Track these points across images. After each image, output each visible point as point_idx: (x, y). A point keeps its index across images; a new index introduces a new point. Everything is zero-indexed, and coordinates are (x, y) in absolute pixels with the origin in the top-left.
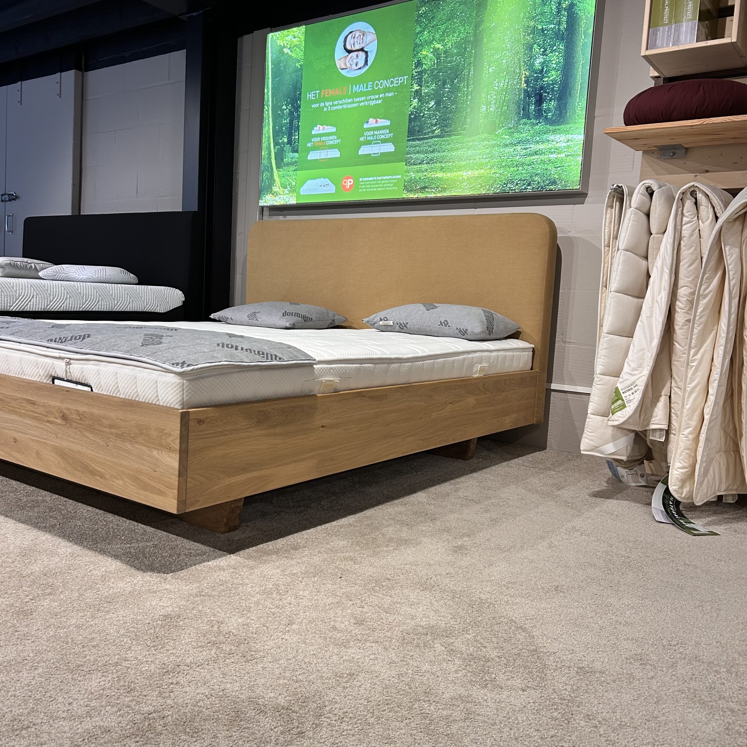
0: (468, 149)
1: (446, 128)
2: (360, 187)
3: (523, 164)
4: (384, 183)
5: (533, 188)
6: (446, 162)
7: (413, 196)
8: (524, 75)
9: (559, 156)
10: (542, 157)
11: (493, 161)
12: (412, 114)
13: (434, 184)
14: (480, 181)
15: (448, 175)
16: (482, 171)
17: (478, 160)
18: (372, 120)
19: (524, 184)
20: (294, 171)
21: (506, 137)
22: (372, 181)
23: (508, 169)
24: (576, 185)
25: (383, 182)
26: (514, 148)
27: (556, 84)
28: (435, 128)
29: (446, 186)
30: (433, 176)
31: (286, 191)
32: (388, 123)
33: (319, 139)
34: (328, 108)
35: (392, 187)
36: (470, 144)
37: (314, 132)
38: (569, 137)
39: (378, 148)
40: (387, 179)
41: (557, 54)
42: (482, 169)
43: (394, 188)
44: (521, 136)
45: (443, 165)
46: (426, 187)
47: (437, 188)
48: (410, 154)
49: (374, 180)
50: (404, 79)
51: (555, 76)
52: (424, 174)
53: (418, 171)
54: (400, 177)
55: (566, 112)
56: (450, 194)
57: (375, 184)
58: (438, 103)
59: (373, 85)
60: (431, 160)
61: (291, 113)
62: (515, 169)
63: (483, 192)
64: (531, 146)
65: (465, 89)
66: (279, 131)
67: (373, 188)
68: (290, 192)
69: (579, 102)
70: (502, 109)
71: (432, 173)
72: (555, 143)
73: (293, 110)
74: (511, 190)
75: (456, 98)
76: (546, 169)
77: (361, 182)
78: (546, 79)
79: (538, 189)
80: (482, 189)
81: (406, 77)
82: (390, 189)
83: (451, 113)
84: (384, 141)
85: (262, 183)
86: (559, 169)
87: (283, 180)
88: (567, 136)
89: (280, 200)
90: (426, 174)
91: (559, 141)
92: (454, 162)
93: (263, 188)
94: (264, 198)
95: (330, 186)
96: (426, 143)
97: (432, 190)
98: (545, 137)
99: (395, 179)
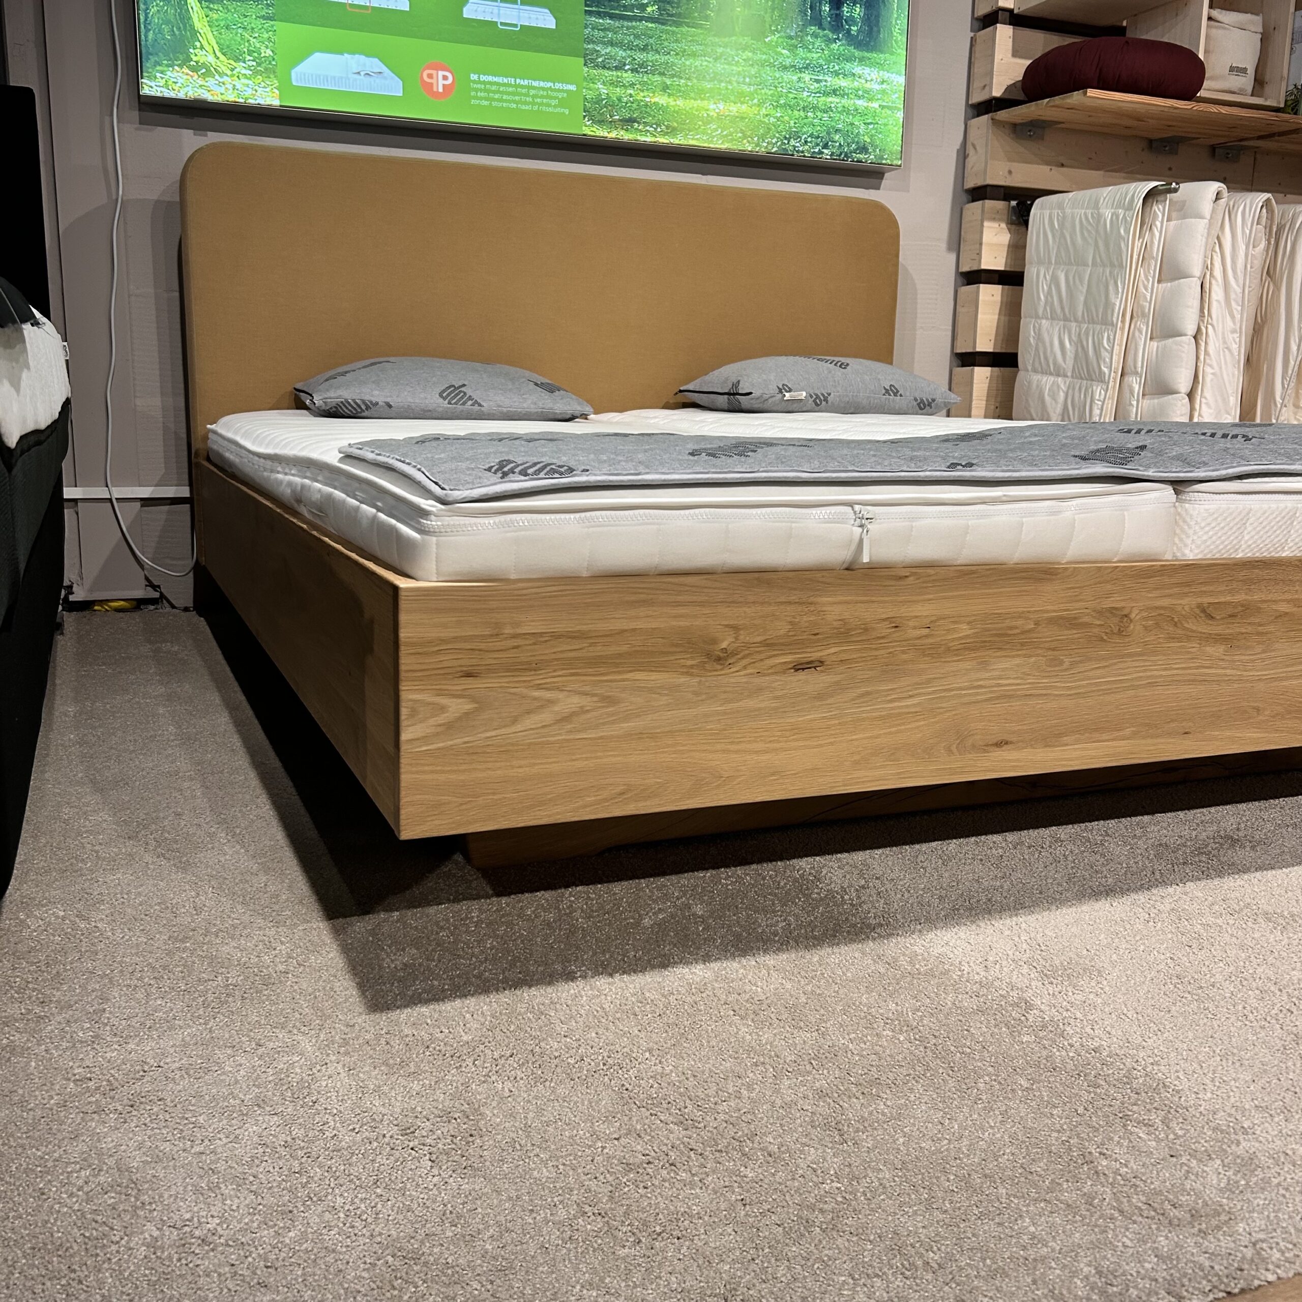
0: (716, 59)
1: (668, 7)
2: (473, 94)
3: (815, 108)
4: (536, 96)
5: (832, 154)
6: (673, 76)
7: (606, 134)
9: (870, 104)
10: (845, 101)
11: (763, 91)
13: (650, 115)
14: (741, 125)
15: (678, 103)
16: (744, 107)
17: (735, 84)
19: (818, 145)
20: (263, 17)
21: (784, 52)
22: (504, 85)
23: (790, 112)
24: (896, 158)
25: (532, 92)
26: (799, 75)
29: (675, 124)
30: (648, 99)
31: (240, 67)
35: (555, 106)
38: (886, 75)
39: (515, 13)
40: (543, 89)
42: (742, 103)
43: (558, 110)
44: (809, 55)
45: (668, 82)
46: (632, 121)
47: (658, 125)
48: (594, 42)
49: (509, 85)
52: (629, 92)
53: (614, 84)
54: (572, 88)
55: (879, 31)
56: (686, 143)
57: (513, 94)
60: (641, 66)
62: (802, 113)
63: (748, 147)
64: (826, 78)
67: (506, 101)
68: (256, 73)
69: (897, 19)
71: (646, 94)
72: (864, 81)
74: (798, 151)
76: (852, 124)
77: (474, 82)
80: (745, 141)
82: (551, 110)
85: (147, 30)
86: (871, 127)
87: (227, 36)
88: (881, 72)
89: (223, 90)
90: (632, 92)
91: (869, 79)
92: (689, 79)
93: (153, 46)
94: (158, 75)
95: (385, 78)
96: (628, 28)
97: (648, 128)
98: (848, 66)
99: (563, 91)
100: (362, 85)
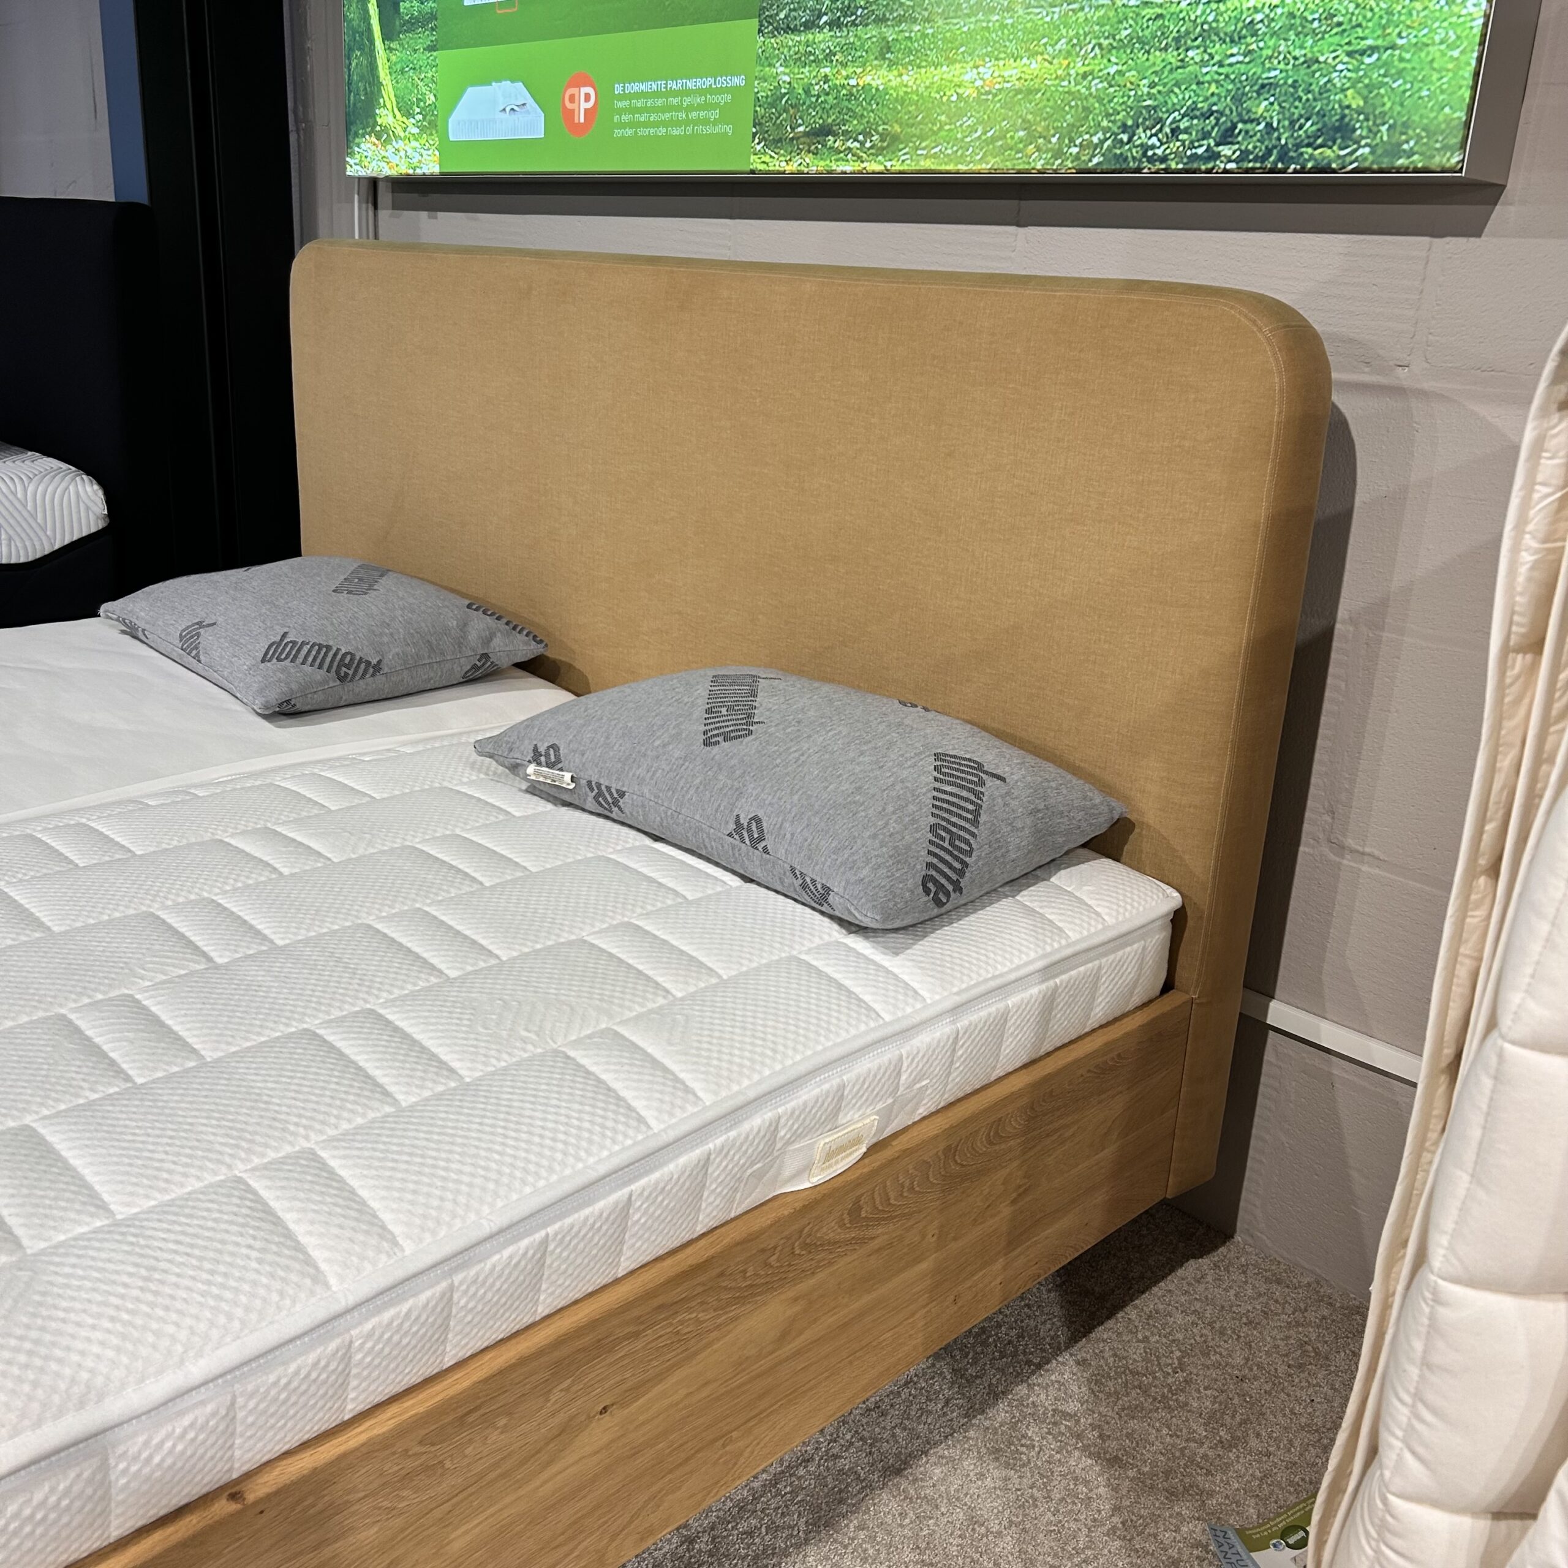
2: (615, 117)
4: (690, 108)
5: (1245, 154)
6: (900, 20)
7: (783, 166)
13: (855, 115)
14: (1026, 109)
16: (1036, 65)
19: (1206, 135)
20: (430, 49)
22: (653, 95)
23: (1141, 57)
24: (1445, 148)
29: (897, 128)
30: (853, 82)
31: (412, 127)
35: (715, 123)
40: (700, 92)
42: (1033, 55)
43: (720, 129)
45: (890, 35)
47: (867, 134)
52: (823, 72)
53: (802, 59)
54: (738, 81)
56: (912, 166)
57: (663, 109)
62: (1172, 57)
67: (657, 124)
68: (422, 129)
71: (849, 70)
74: (1151, 160)
76: (1309, 62)
77: (620, 98)
79: (1264, 158)
80: (1030, 149)
82: (708, 130)
85: (350, 92)
86: (1371, 60)
87: (403, 83)
89: (400, 159)
90: (828, 71)
92: (928, 20)
93: (353, 111)
94: (356, 149)
95: (528, 112)
97: (850, 143)
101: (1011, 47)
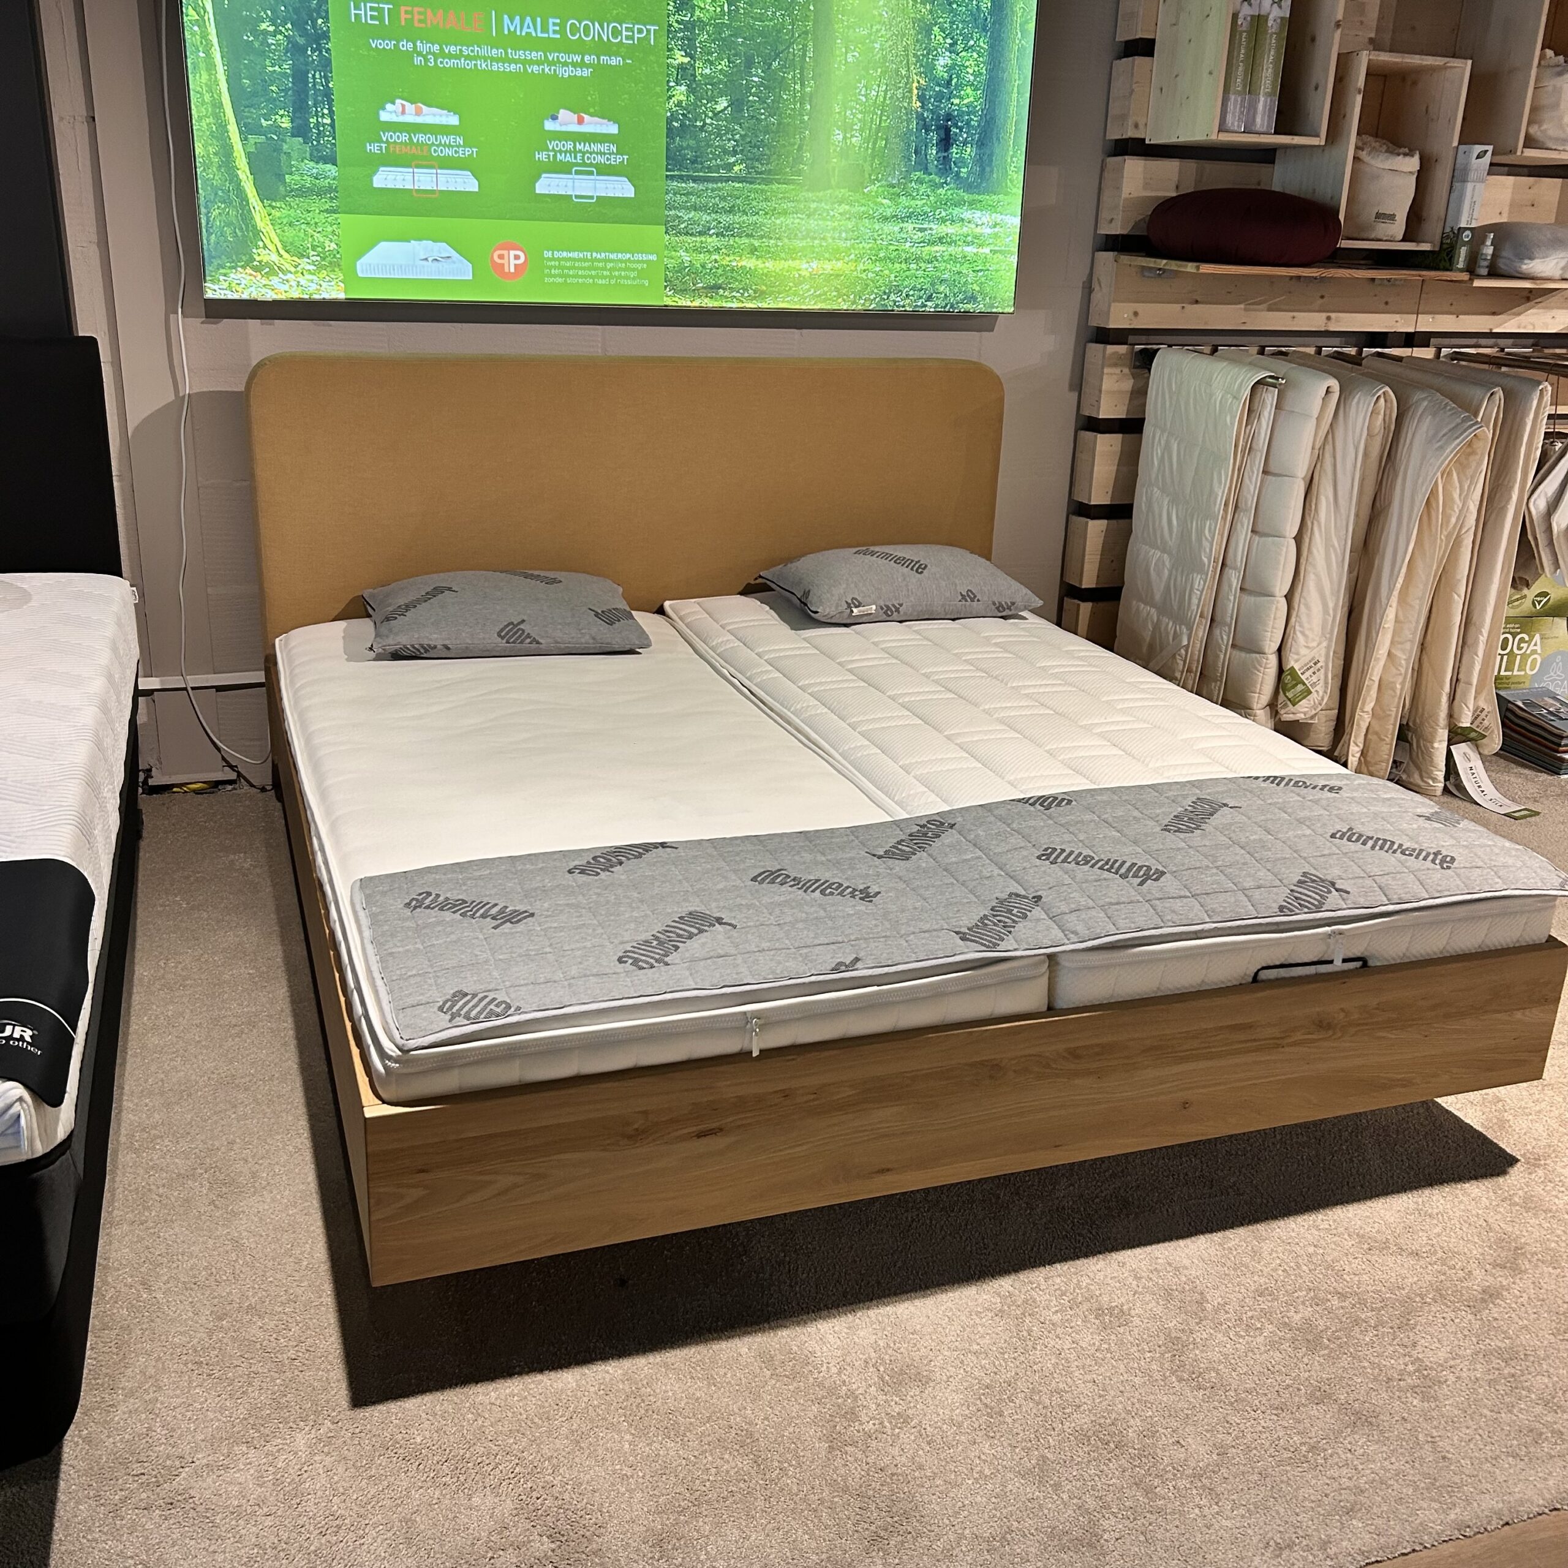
0: (809, 216)
1: (757, 164)
2: (547, 271)
3: (918, 259)
4: (613, 269)
5: (937, 306)
6: (762, 237)
7: (689, 304)
8: (915, 85)
9: (980, 250)
10: (952, 249)
11: (861, 246)
12: (673, 118)
13: (737, 280)
14: (836, 283)
15: (767, 264)
16: (840, 264)
17: (830, 241)
18: (563, 114)
19: (921, 298)
20: (327, 211)
21: (885, 201)
22: (579, 260)
23: (890, 265)
24: (1008, 306)
25: (610, 265)
26: (901, 225)
27: (974, 113)
28: (733, 160)
29: (764, 288)
30: (734, 264)
31: (304, 263)
32: (613, 129)
33: (404, 137)
34: (426, 60)
35: (634, 279)
36: (813, 206)
37: (384, 116)
38: (998, 218)
39: (591, 184)
40: (621, 261)
41: (975, 55)
42: (838, 260)
43: (637, 282)
44: (913, 203)
45: (756, 243)
46: (717, 287)
47: (745, 290)
48: (676, 208)
49: (585, 260)
50: (648, 31)
51: (972, 99)
52: (713, 257)
53: (697, 250)
54: (653, 257)
55: (992, 171)
56: (775, 306)
57: (589, 269)
58: (737, 104)
59: (562, 25)
60: (727, 229)
61: (295, 50)
62: (904, 266)
63: (844, 306)
64: (932, 225)
65: (798, 87)
66: (254, 94)
67: (582, 277)
68: (320, 268)
69: (1013, 156)
70: (875, 144)
71: (732, 258)
72: (973, 226)
73: (301, 41)
74: (898, 306)
75: (779, 103)
76: (959, 273)
77: (548, 259)
78: (956, 101)
80: (840, 300)
81: (652, 28)
82: (628, 281)
83: (766, 132)
84: (604, 170)
85: (209, 234)
86: (980, 274)
87: (290, 233)
88: (994, 215)
89: (286, 287)
90: (717, 257)
91: (980, 223)
92: (779, 239)
93: (215, 249)
94: (222, 278)
95: (454, 262)
96: (713, 190)
97: (734, 294)
98: (956, 211)
99: (643, 262)
100: (430, 271)
101: (827, 255)
